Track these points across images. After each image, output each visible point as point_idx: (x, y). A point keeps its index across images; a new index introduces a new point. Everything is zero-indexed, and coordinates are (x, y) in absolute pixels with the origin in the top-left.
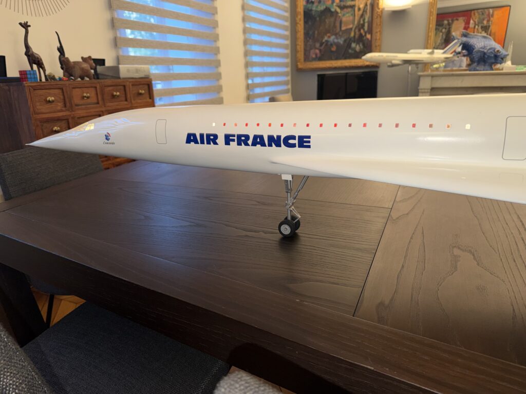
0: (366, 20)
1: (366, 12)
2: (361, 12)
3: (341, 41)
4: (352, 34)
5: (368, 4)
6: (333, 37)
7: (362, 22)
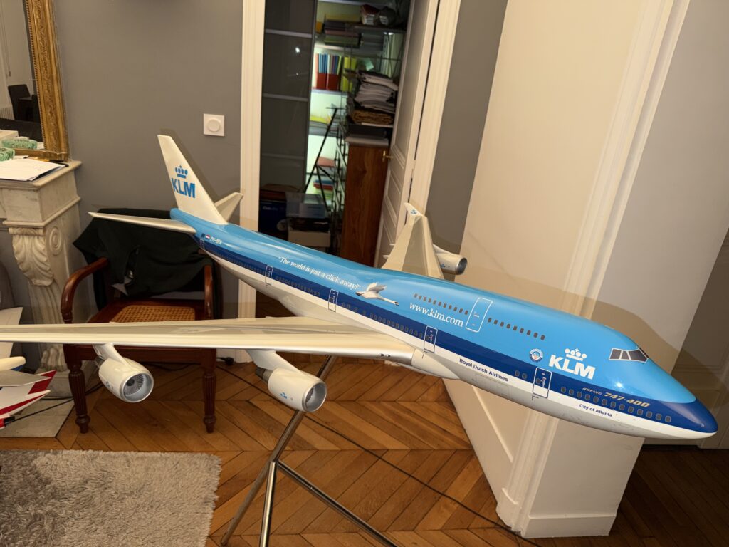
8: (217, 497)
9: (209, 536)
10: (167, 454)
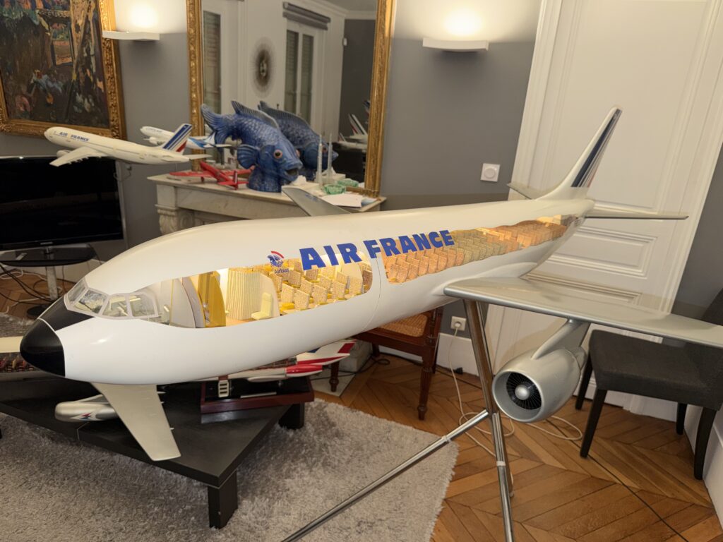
0: (92, 52)
1: (90, 35)
2: (81, 34)
3: (59, 87)
4: (74, 77)
5: (90, 19)
6: (45, 77)
7: (85, 55)
8: (454, 473)
9: (445, 500)
10: (418, 431)
